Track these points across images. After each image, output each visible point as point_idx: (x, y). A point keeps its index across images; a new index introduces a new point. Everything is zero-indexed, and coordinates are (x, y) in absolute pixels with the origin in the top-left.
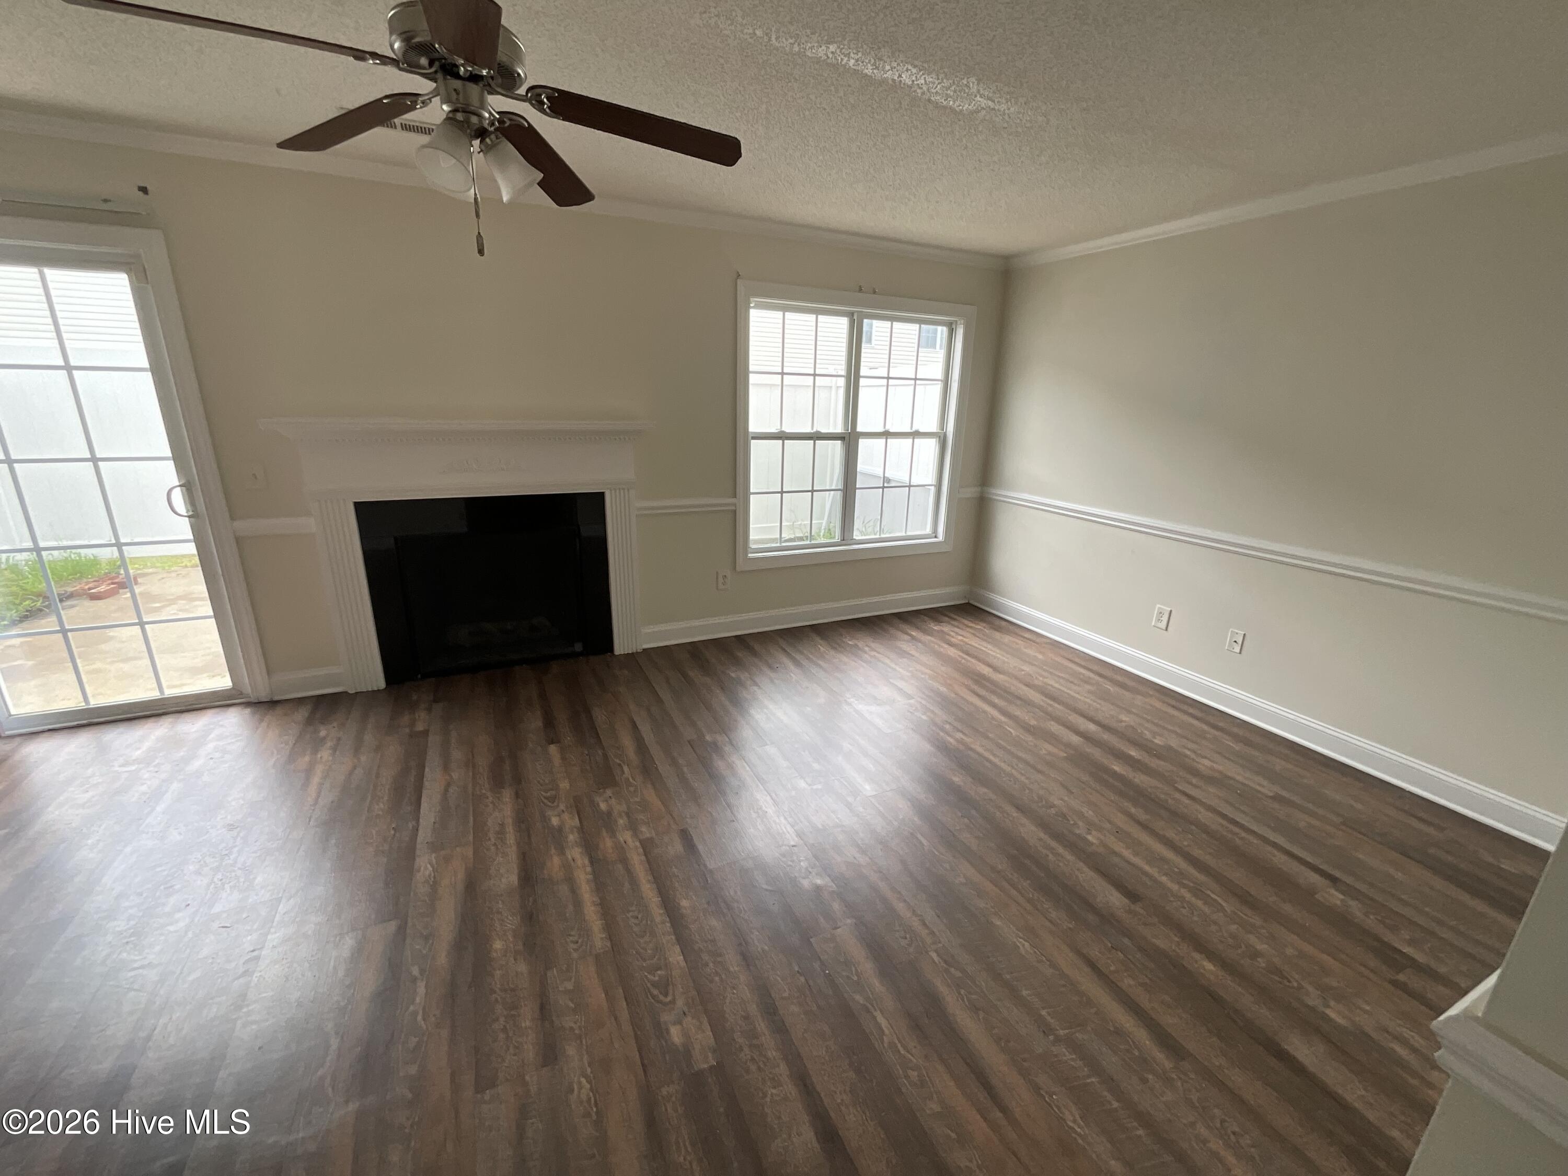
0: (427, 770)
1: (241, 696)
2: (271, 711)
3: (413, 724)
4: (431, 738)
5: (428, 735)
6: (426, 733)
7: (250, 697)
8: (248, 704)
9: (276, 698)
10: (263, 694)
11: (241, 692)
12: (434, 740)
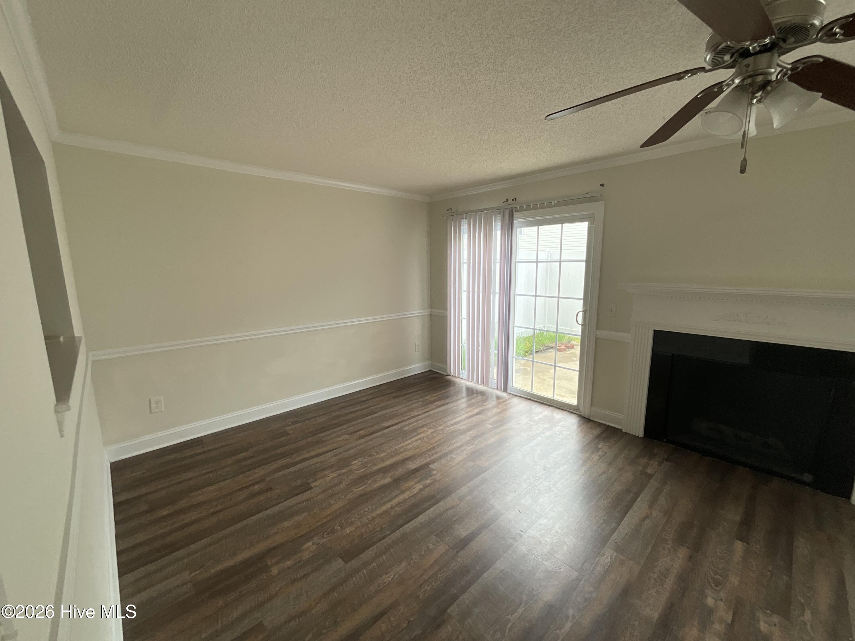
0: (639, 499)
1: (579, 411)
2: (586, 424)
3: (645, 467)
4: (652, 481)
5: (651, 479)
6: (651, 476)
7: (581, 413)
8: (580, 416)
9: (591, 419)
10: (586, 414)
11: (579, 409)
12: (654, 483)
